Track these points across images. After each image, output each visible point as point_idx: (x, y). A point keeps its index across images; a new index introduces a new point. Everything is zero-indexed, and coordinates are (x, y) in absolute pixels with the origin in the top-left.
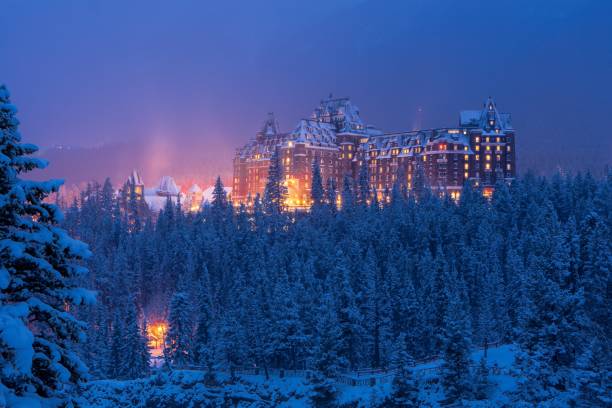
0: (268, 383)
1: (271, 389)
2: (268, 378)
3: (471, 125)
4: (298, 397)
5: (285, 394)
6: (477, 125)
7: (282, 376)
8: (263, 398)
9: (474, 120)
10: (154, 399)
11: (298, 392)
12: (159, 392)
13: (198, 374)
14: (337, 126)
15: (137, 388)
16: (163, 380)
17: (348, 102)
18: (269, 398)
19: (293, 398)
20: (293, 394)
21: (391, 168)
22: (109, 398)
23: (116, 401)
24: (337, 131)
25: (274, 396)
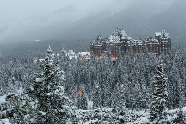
0: (133, 112)
1: (134, 114)
2: (133, 111)
3: (158, 36)
4: (143, 116)
5: (139, 115)
6: (160, 37)
7: (137, 110)
8: (132, 116)
9: (159, 35)
10: (96, 115)
11: (143, 115)
12: (98, 114)
13: (110, 109)
14: (120, 37)
15: (90, 112)
16: (99, 110)
17: (123, 30)
18: (134, 116)
19: (142, 117)
20: (142, 116)
21: (136, 48)
22: (81, 115)
23: (83, 115)
24: (120, 38)
25: (136, 116)
